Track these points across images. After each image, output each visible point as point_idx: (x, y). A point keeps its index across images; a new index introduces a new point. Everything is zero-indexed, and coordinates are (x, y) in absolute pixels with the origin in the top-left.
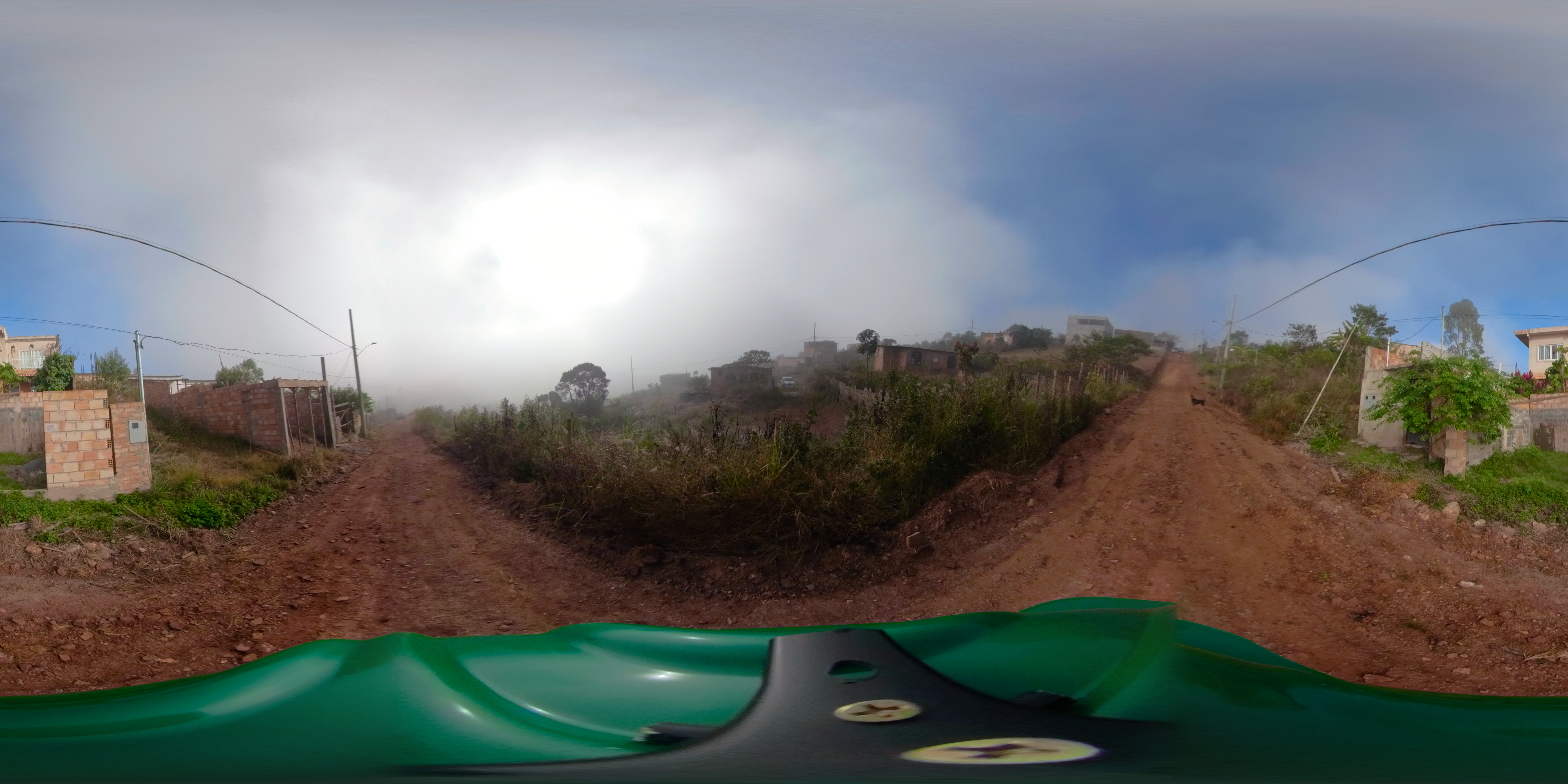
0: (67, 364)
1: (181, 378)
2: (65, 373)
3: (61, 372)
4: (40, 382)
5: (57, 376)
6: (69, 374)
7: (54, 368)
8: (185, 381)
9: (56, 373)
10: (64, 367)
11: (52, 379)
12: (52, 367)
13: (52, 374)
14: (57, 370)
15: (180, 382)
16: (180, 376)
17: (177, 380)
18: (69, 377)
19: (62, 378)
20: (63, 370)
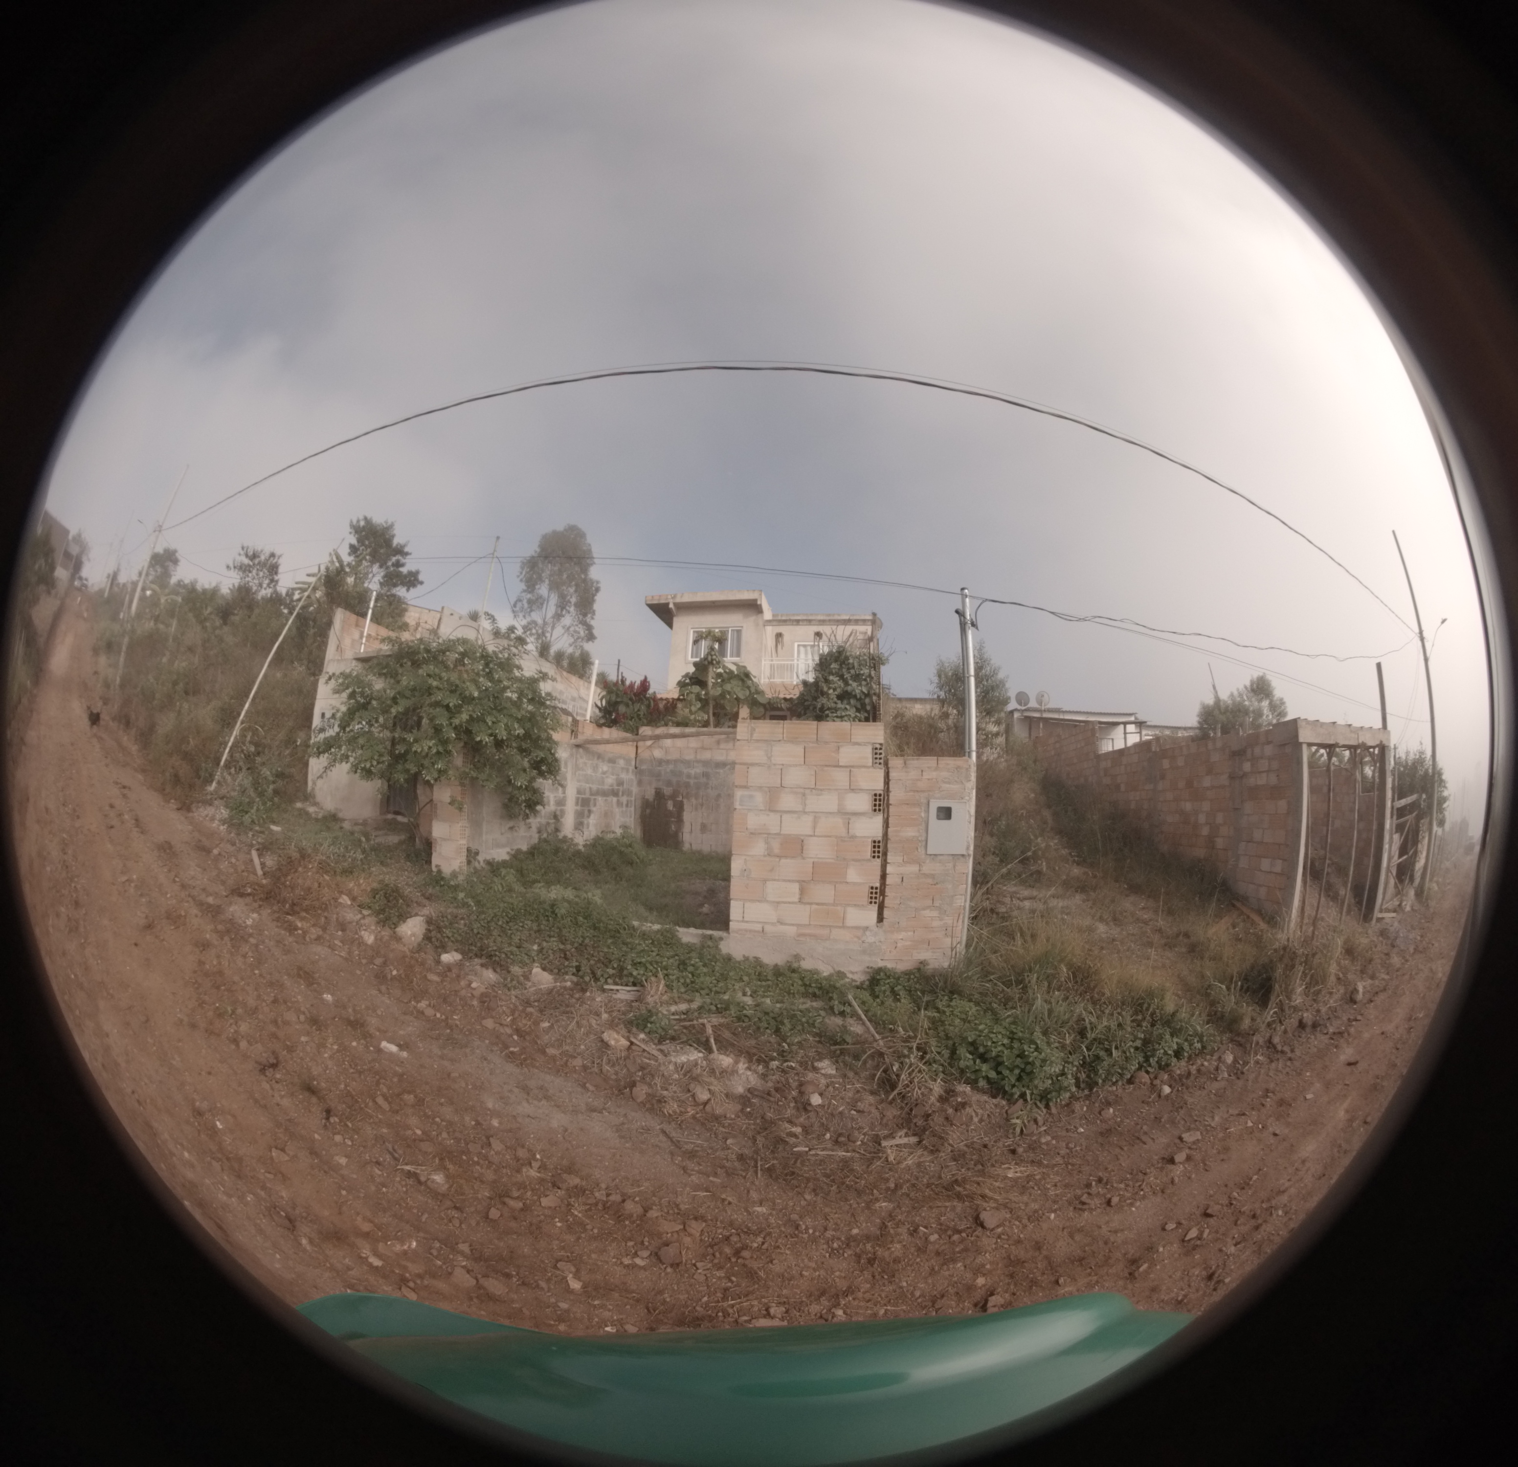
0: (865, 671)
1: (1132, 719)
2: (857, 691)
3: (849, 688)
4: (806, 708)
5: (841, 697)
6: (867, 695)
7: (836, 679)
8: (1140, 724)
9: (839, 691)
10: (857, 677)
11: (832, 705)
12: (831, 678)
13: (831, 691)
14: (841, 683)
15: (1131, 728)
16: (1130, 715)
17: (1125, 724)
18: (867, 701)
19: (852, 701)
20: (854, 684)
